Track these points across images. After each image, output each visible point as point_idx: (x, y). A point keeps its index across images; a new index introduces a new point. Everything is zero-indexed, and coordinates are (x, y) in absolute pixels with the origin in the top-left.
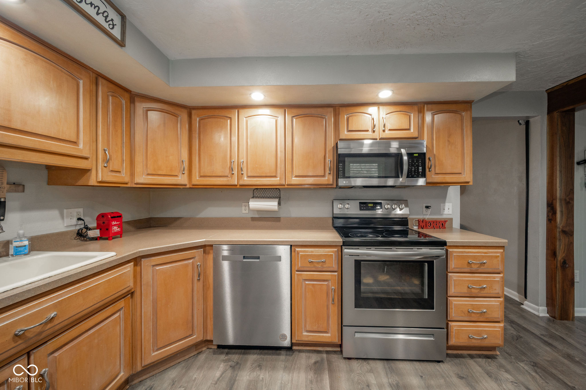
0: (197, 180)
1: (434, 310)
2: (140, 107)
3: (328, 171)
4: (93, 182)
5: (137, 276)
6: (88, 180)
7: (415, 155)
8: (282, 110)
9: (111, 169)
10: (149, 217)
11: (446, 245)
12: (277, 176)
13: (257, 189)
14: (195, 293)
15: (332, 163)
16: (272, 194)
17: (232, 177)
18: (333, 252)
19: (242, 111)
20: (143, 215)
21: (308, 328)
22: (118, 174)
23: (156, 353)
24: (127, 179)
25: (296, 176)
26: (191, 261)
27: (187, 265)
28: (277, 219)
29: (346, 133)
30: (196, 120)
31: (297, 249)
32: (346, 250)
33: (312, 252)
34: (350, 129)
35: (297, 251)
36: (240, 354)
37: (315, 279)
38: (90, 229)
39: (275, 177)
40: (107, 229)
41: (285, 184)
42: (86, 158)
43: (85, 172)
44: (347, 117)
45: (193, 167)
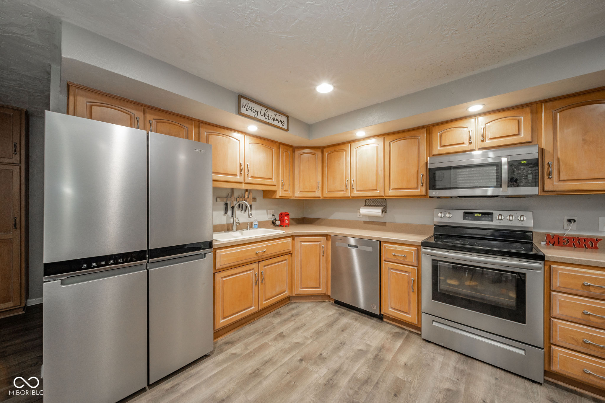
0: (326, 194)
1: (526, 325)
2: (297, 153)
3: (420, 184)
4: (278, 197)
5: (293, 245)
6: (276, 196)
7: (522, 162)
8: (381, 139)
9: (284, 190)
10: (304, 217)
11: (545, 259)
12: (378, 189)
13: (368, 199)
14: (321, 263)
15: (424, 177)
16: (380, 203)
17: (346, 191)
18: (413, 250)
19: (353, 144)
20: (300, 216)
21: (393, 306)
22: (287, 192)
23: (301, 290)
24: (291, 195)
25: (393, 189)
26: (319, 243)
27: (316, 245)
28: (384, 224)
29: (439, 148)
30: (326, 154)
31: (384, 244)
32: (424, 250)
33: (395, 248)
34: (443, 145)
35: (384, 246)
36: (347, 310)
37: (398, 269)
38: (277, 221)
39: (376, 190)
40: (283, 221)
41: (383, 195)
42: (275, 186)
43: (274, 192)
44: (440, 134)
45: (324, 185)
